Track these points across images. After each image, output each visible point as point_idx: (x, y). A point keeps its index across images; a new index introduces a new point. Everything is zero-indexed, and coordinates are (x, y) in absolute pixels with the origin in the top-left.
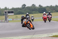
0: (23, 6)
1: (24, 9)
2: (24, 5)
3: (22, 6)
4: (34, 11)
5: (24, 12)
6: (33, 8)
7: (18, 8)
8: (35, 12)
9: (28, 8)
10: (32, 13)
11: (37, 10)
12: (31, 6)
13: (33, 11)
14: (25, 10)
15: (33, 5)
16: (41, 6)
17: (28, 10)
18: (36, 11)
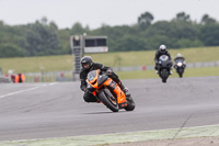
0: (144, 20)
1: (147, 31)
2: (148, 16)
3: (139, 19)
4: (186, 37)
5: (145, 40)
6: (181, 27)
7: (125, 28)
8: (187, 41)
9: (162, 25)
10: (178, 47)
11: (194, 33)
12: (173, 21)
13: (180, 37)
14: (152, 34)
15: (181, 15)
16: (212, 21)
17: (162, 34)
18: (193, 40)
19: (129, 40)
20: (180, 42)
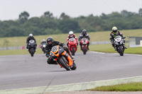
0: (23, 17)
1: (25, 24)
2: (26, 14)
3: (20, 16)
4: (50, 28)
5: (24, 30)
6: (47, 21)
8: (51, 30)
9: (35, 20)
10: (45, 34)
11: (55, 25)
12: (42, 17)
13: (46, 27)
14: (28, 26)
15: (47, 13)
16: (67, 17)
17: (35, 26)
18: (55, 29)
19: (14, 30)
20: (46, 31)
